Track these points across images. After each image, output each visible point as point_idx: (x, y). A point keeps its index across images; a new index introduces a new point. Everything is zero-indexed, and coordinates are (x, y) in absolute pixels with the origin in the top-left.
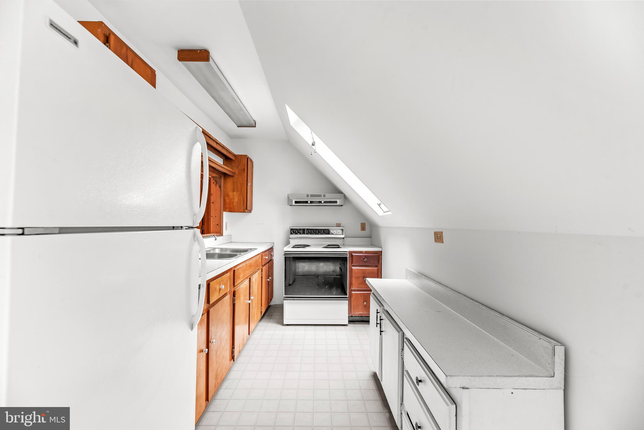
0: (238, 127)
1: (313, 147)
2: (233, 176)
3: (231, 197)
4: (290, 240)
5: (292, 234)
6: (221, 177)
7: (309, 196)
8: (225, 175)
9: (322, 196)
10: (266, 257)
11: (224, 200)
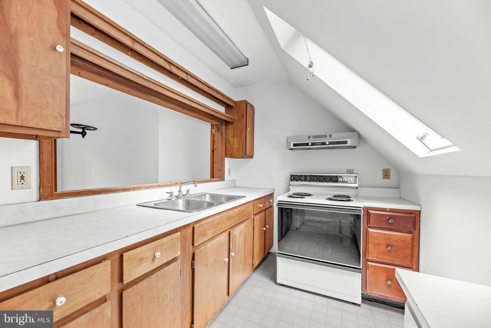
0: (231, 69)
1: (311, 69)
2: (233, 123)
3: (232, 143)
4: (290, 187)
5: (292, 180)
6: (222, 124)
7: (312, 137)
8: (227, 123)
9: (328, 136)
10: (260, 205)
11: (226, 147)
